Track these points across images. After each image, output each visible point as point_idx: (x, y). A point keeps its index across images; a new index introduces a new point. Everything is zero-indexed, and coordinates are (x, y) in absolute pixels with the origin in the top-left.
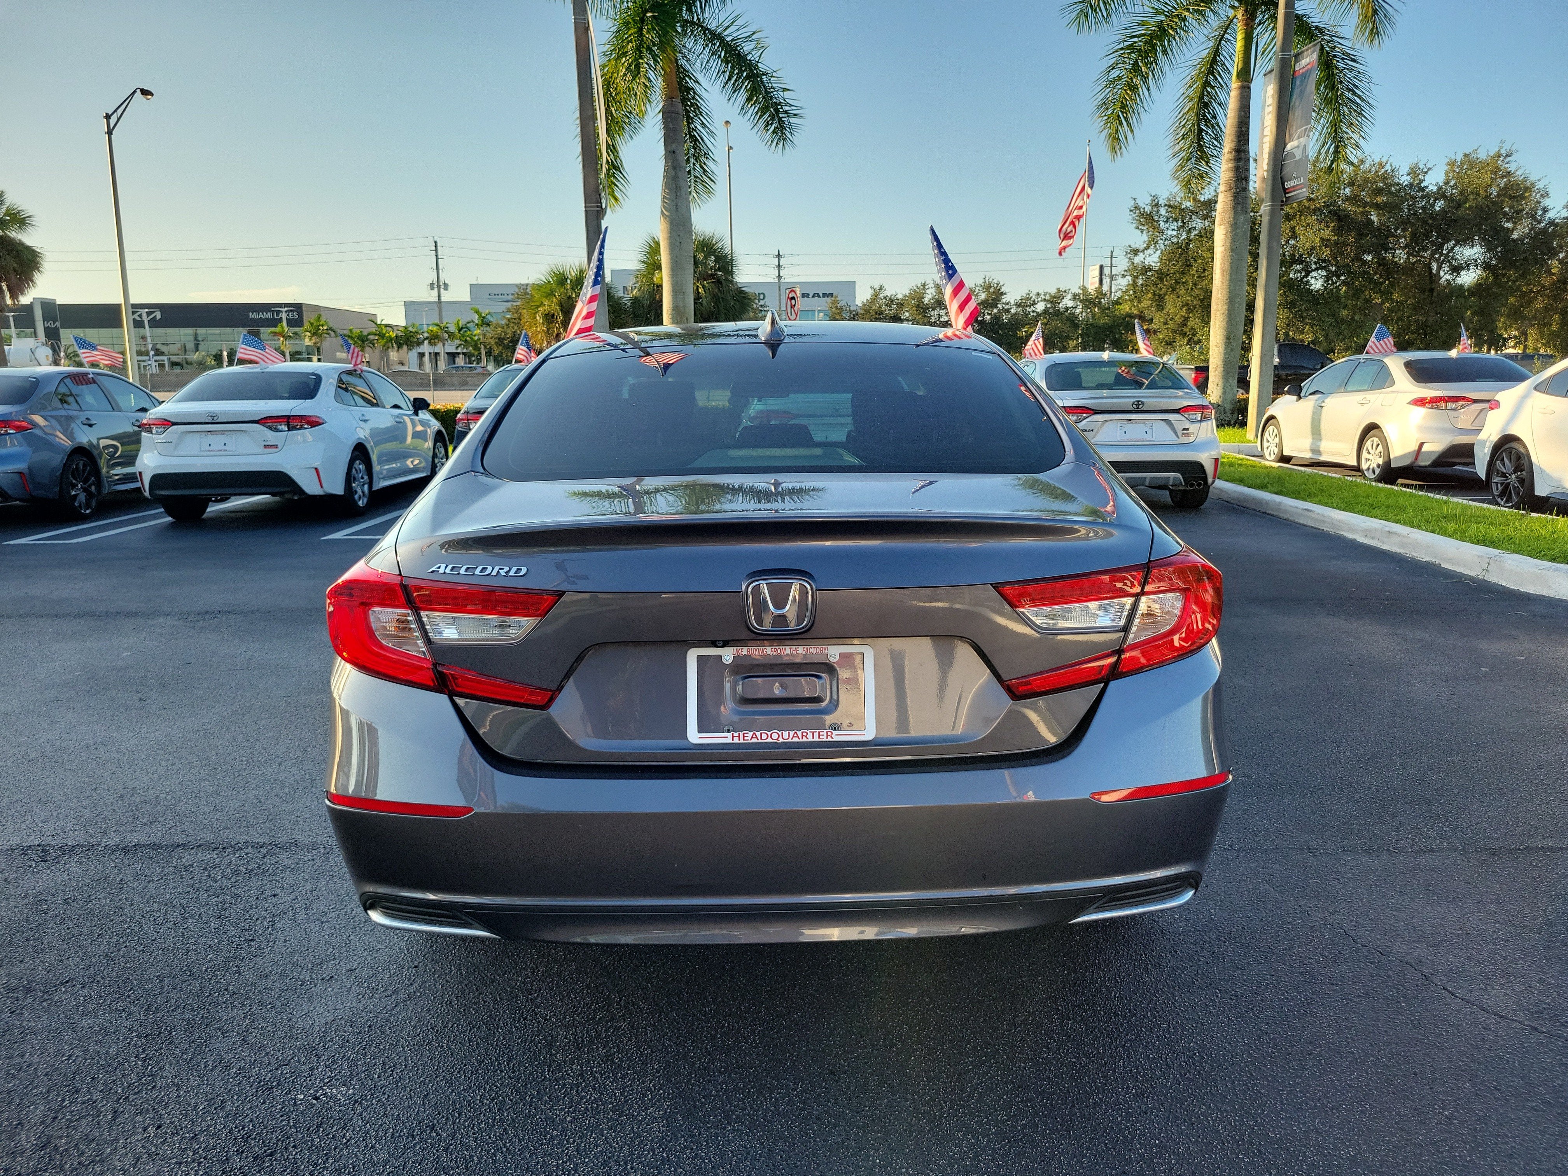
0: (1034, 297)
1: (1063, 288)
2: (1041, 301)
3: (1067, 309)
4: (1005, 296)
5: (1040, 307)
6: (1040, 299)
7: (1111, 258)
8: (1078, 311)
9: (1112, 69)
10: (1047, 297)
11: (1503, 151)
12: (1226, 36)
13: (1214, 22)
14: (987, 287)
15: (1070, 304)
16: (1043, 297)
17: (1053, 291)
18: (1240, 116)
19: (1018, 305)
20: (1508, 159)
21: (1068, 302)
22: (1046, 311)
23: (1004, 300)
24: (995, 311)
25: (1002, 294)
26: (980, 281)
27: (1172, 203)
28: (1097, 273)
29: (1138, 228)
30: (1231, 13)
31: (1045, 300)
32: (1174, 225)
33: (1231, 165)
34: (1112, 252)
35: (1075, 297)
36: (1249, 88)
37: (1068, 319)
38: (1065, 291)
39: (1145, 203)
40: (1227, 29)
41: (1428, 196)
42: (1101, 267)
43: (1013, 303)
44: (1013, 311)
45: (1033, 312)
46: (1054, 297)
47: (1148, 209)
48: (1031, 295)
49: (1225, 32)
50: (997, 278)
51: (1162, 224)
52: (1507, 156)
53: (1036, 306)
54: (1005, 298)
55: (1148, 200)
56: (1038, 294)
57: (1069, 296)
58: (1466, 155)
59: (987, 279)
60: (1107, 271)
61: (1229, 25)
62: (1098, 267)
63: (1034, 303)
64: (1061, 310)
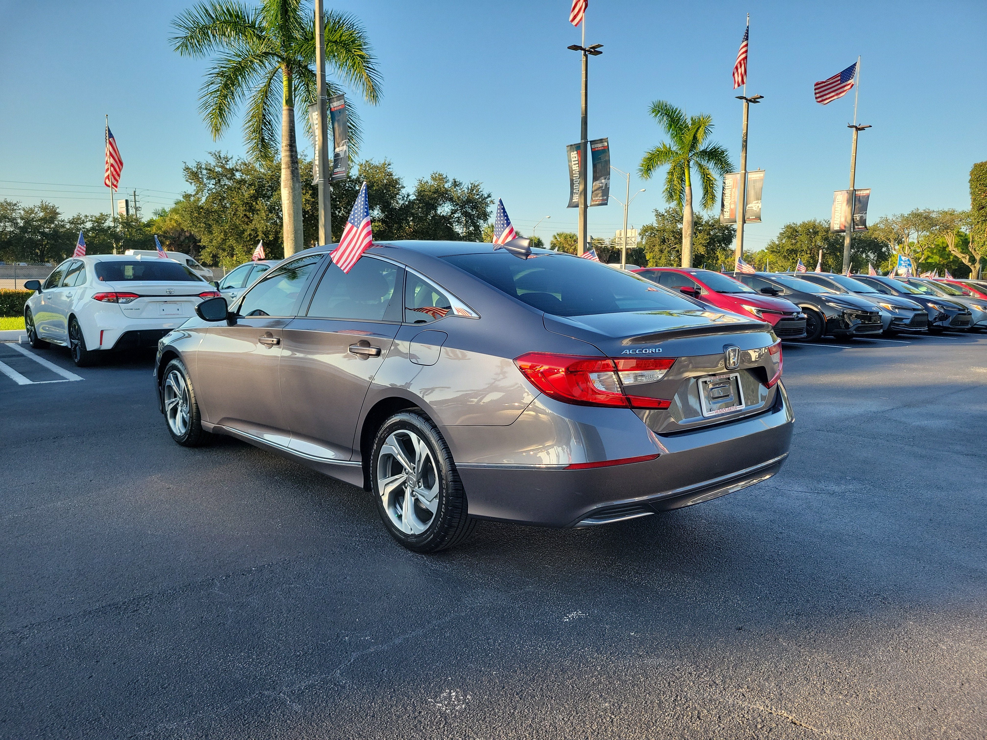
0: (83, 218)
1: (105, 213)
2: (89, 221)
3: (109, 228)
4: (59, 216)
5: (89, 225)
6: (88, 220)
7: (135, 195)
8: (118, 230)
9: (212, 84)
10: (94, 219)
11: (386, 162)
12: (274, 77)
13: (269, 68)
14: (44, 208)
15: (112, 224)
16: (90, 219)
17: (98, 215)
18: (290, 126)
19: (71, 223)
20: (389, 166)
21: (109, 223)
22: (93, 229)
23: (60, 219)
24: (52, 226)
25: (58, 214)
26: (39, 204)
27: (209, 168)
28: (124, 205)
29: (187, 181)
30: (278, 65)
31: (92, 221)
32: (213, 182)
33: (288, 153)
34: (135, 192)
35: (115, 220)
36: (293, 110)
37: (111, 234)
38: (107, 215)
39: (192, 165)
40: (275, 73)
41: (352, 181)
42: (127, 201)
43: (66, 220)
44: (68, 226)
45: (84, 228)
46: (99, 219)
47: (195, 170)
48: (81, 216)
49: (273, 75)
50: (51, 202)
51: (205, 180)
52: (389, 165)
53: (86, 224)
54: (60, 217)
55: (195, 164)
56: (86, 216)
57: (111, 219)
58: (367, 161)
59: (44, 202)
60: (131, 204)
61: (276, 71)
62: (124, 201)
63: (83, 222)
64: (106, 228)
